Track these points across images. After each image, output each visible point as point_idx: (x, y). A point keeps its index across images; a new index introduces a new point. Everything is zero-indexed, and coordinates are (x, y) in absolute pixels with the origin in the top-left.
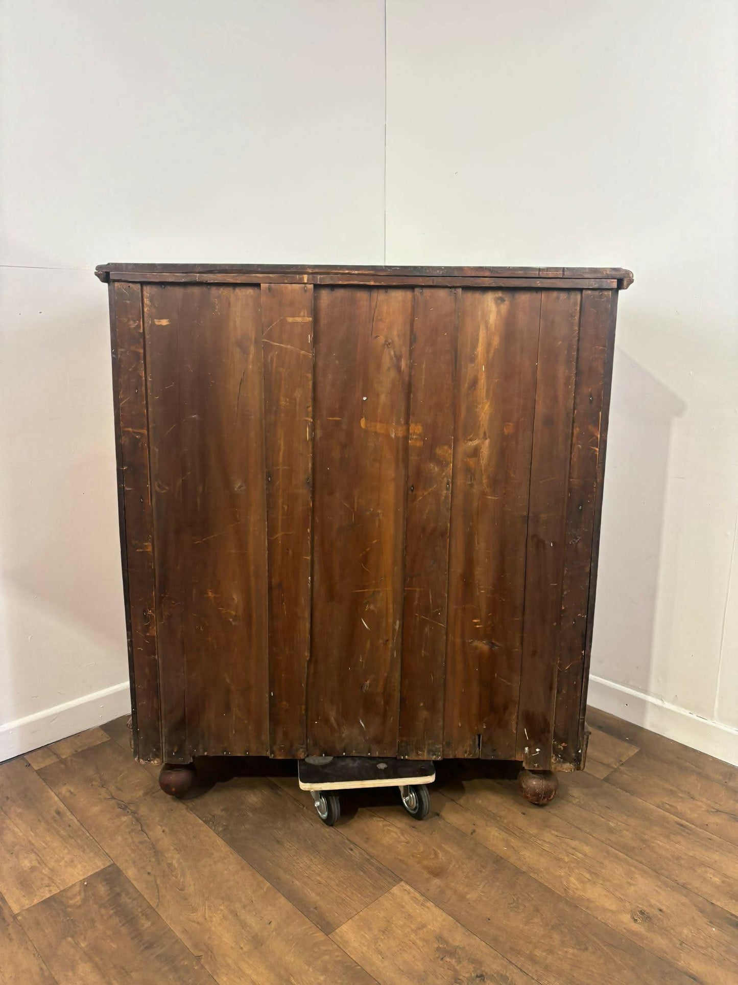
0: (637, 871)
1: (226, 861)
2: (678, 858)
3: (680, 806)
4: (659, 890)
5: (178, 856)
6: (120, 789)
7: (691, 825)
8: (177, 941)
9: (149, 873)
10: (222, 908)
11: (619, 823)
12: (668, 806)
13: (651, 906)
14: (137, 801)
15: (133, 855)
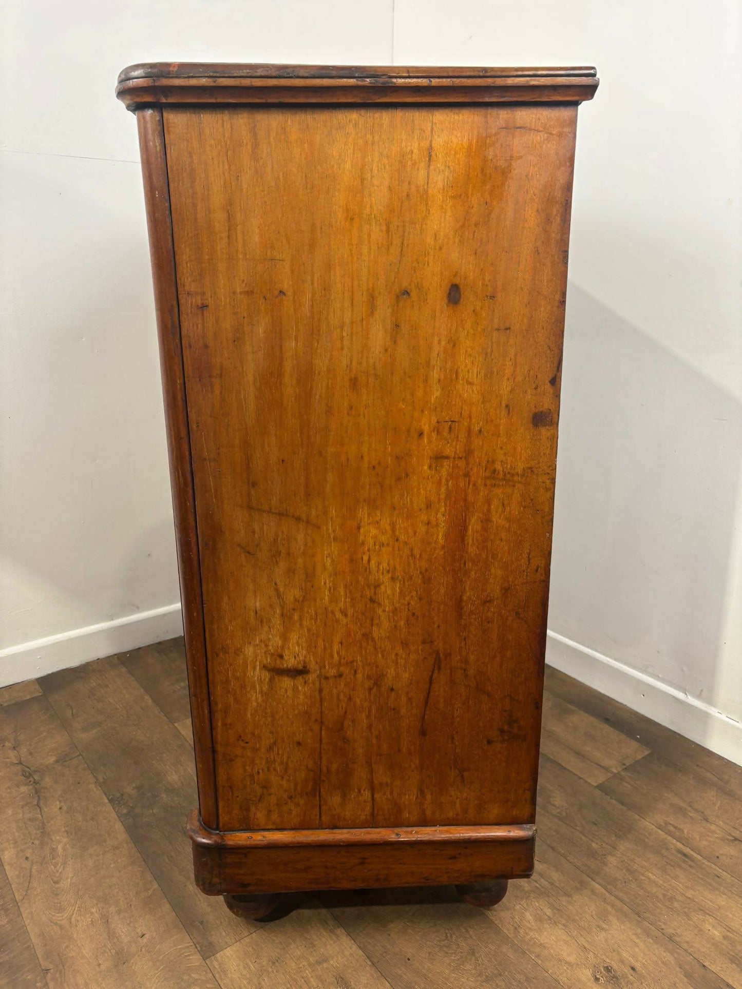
0: (613, 912)
1: (117, 851)
2: (671, 899)
3: (686, 828)
4: (637, 941)
5: (65, 840)
6: (31, 754)
7: (695, 855)
8: (28, 947)
9: (27, 858)
10: (94, 910)
11: (604, 845)
12: (672, 828)
13: (622, 961)
14: (45, 769)
15: (17, 834)
